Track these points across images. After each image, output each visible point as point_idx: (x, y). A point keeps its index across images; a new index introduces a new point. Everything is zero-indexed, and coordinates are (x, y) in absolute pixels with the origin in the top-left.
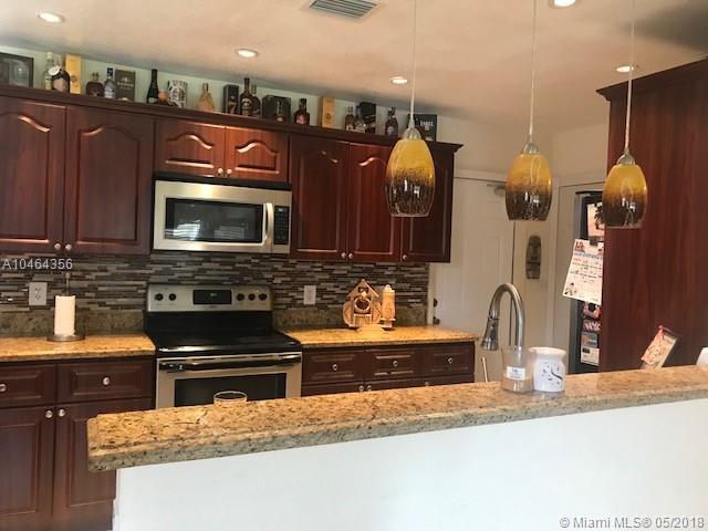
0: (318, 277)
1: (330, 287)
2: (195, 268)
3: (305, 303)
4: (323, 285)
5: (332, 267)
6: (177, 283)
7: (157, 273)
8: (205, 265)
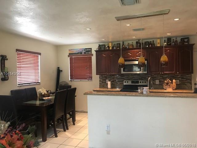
0: (159, 78)
1: (162, 80)
2: (132, 77)
3: (156, 84)
4: (161, 80)
5: (162, 76)
6: (129, 79)
7: (126, 78)
8: (134, 76)
